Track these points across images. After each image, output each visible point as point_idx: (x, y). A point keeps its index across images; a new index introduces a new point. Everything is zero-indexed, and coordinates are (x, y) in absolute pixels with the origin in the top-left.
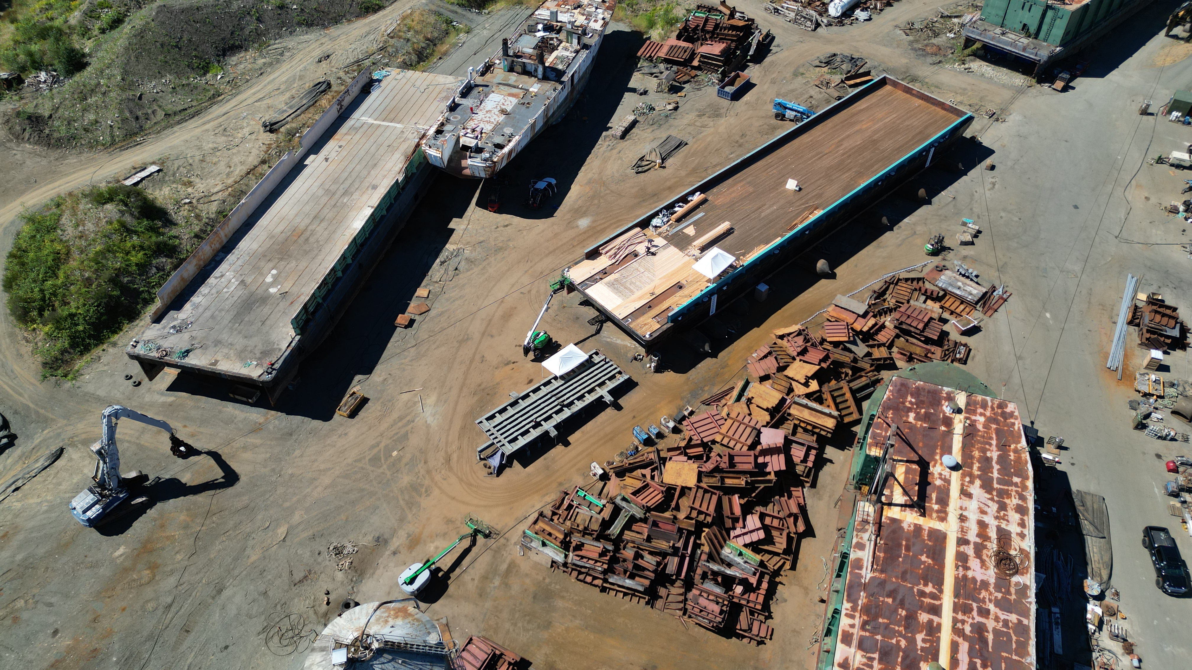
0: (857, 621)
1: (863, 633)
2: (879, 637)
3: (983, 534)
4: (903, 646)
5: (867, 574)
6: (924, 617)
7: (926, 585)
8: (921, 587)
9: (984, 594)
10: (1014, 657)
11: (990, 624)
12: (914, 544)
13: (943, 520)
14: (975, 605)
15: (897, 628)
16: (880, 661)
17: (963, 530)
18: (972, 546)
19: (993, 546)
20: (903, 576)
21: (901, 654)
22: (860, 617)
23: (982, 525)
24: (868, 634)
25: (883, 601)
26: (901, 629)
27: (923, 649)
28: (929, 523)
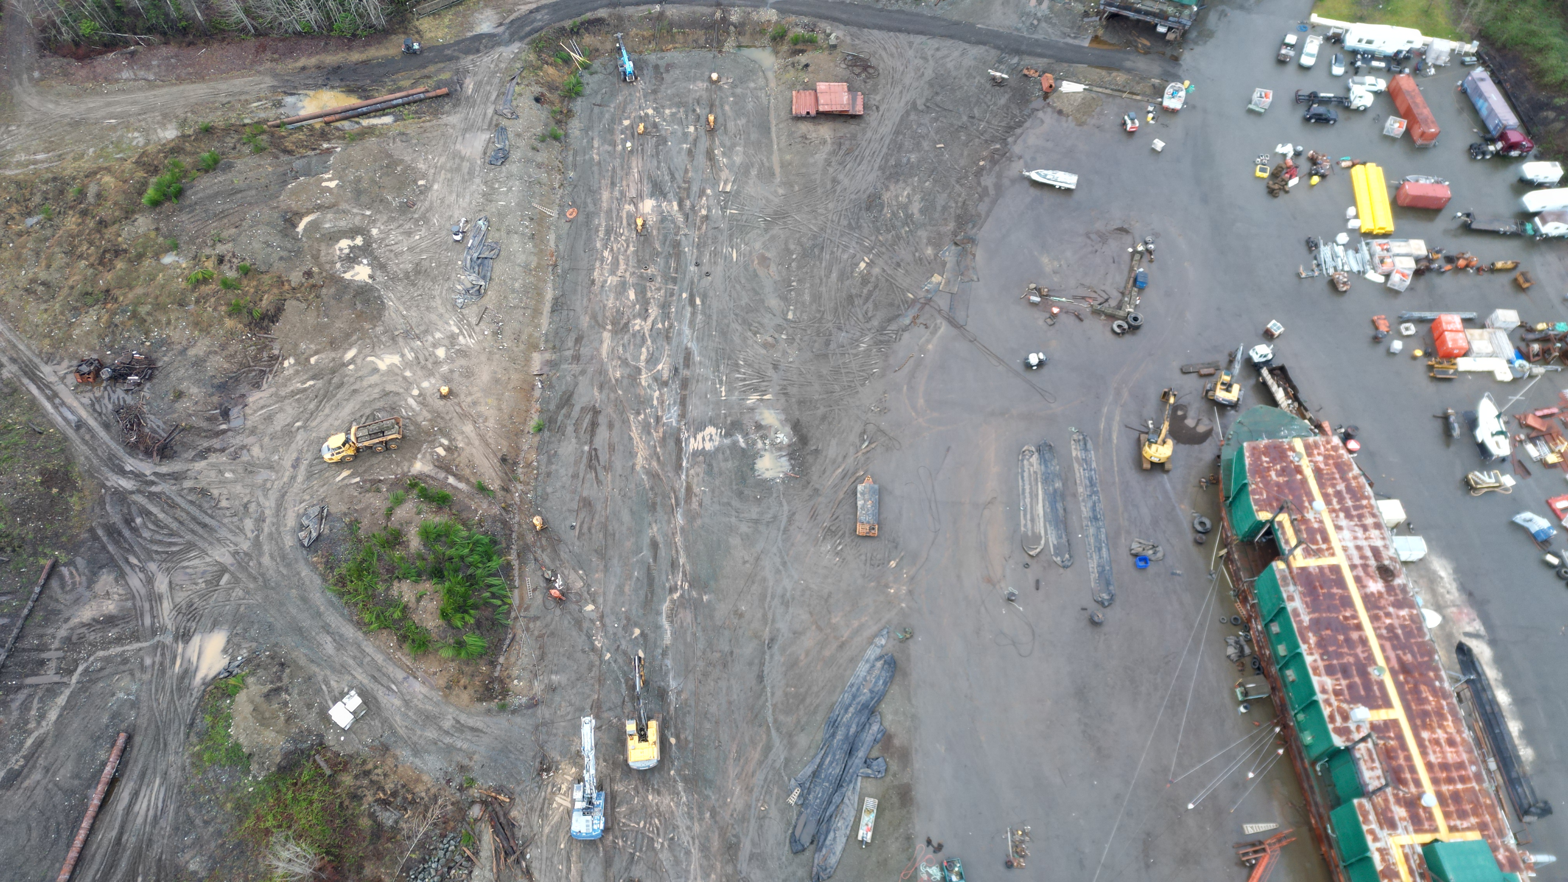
0: (1317, 656)
1: (1324, 663)
2: (1335, 662)
3: (1363, 557)
4: (1352, 661)
5: (1306, 619)
6: (1355, 635)
7: (1345, 610)
8: (1342, 613)
9: (1383, 602)
10: (1420, 640)
11: (1396, 623)
12: (1324, 583)
13: (1333, 555)
14: (1381, 613)
15: (1342, 650)
17: (1349, 558)
18: (1360, 569)
19: (1372, 562)
20: (1329, 609)
21: (1353, 668)
22: (1316, 651)
23: (1359, 548)
24: (1327, 662)
25: (1325, 634)
26: (1345, 650)
27: (1364, 659)
28: (1325, 561)
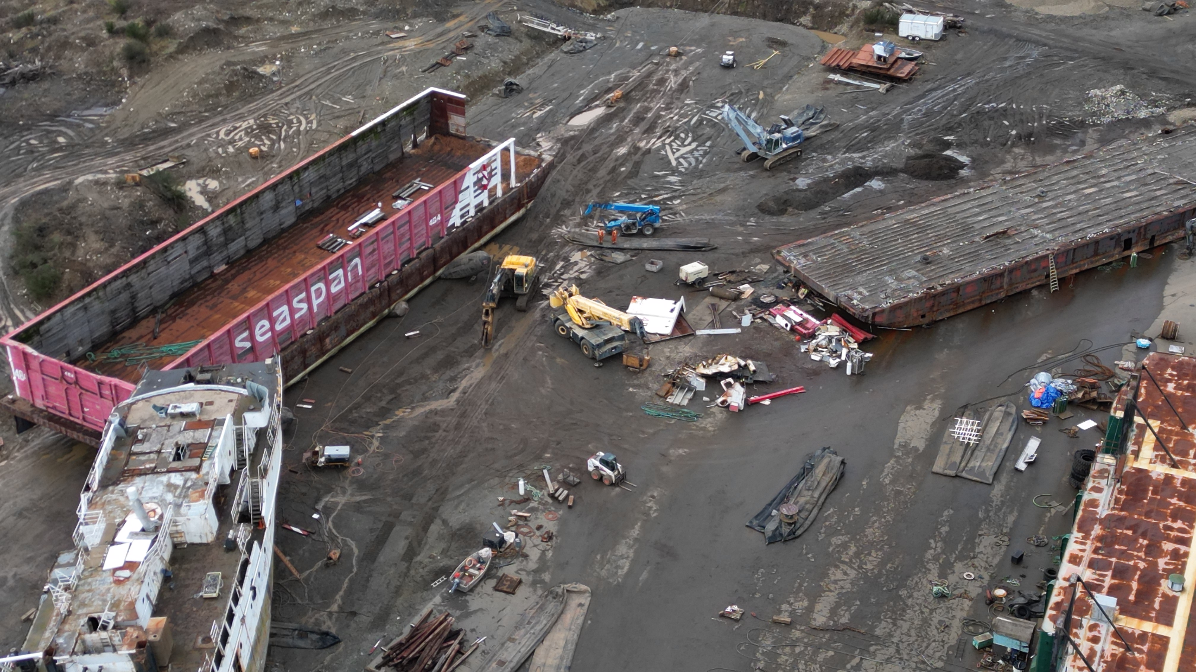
0: (1089, 547)
1: (1096, 556)
4: (1142, 567)
5: (1103, 512)
6: (1168, 546)
7: (1174, 520)
8: (1169, 523)
12: (1163, 490)
15: (1135, 553)
16: (1113, 577)
20: (1148, 514)
21: (1139, 573)
22: (1093, 544)
24: (1100, 557)
25: (1121, 533)
26: (1140, 554)
27: (1164, 570)
28: (1183, 473)
